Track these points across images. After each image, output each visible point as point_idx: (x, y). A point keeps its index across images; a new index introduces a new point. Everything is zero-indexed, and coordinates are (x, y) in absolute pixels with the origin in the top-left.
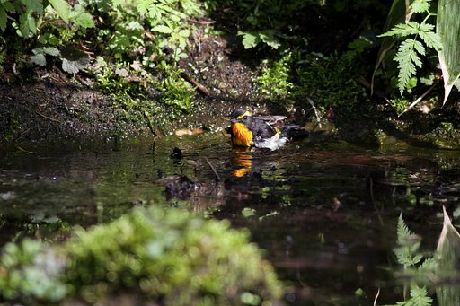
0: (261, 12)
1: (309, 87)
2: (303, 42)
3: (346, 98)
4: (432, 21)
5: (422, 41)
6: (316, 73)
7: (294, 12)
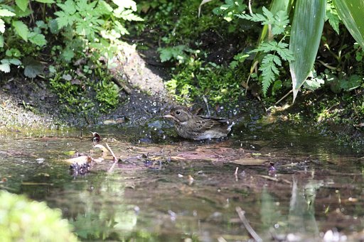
0: (177, 33)
1: (205, 88)
2: (203, 55)
3: (230, 96)
4: (287, 41)
5: (279, 56)
6: (211, 78)
7: (200, 33)
